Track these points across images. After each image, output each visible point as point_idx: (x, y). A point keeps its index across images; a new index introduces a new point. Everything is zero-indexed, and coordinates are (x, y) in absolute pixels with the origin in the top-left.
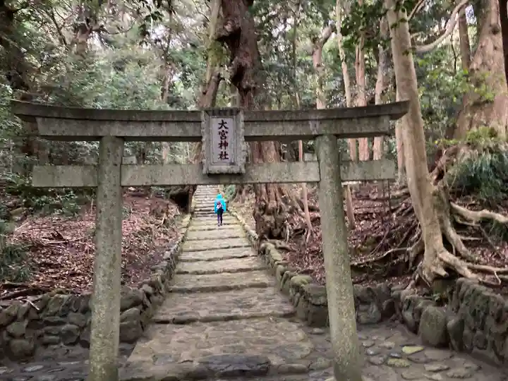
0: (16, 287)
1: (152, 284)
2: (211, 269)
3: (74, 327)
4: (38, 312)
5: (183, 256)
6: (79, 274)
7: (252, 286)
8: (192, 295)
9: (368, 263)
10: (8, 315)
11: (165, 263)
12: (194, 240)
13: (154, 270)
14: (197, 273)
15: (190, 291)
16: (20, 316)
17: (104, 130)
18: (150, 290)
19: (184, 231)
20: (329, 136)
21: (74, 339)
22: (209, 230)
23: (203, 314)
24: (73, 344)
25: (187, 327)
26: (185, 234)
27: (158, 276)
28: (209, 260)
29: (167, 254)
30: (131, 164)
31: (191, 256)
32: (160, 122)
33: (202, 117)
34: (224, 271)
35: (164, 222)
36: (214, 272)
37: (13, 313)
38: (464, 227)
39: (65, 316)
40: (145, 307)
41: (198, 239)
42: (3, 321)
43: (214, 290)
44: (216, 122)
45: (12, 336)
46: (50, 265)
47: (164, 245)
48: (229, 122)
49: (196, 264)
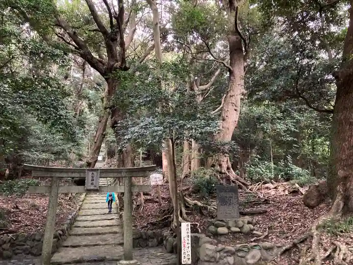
0: (3, 230)
1: (62, 231)
2: (92, 225)
3: (28, 247)
4: (14, 240)
5: (78, 219)
6: (29, 225)
7: (110, 233)
8: (81, 237)
9: (157, 221)
10: (3, 240)
11: (69, 221)
12: (86, 209)
13: (63, 225)
14: (85, 227)
15: (79, 235)
16: (7, 241)
17: (54, 175)
18: (61, 232)
19: (81, 203)
20: (128, 177)
21: (28, 252)
22: (96, 203)
23: (84, 243)
24: (28, 254)
25: (76, 249)
26: (81, 206)
27: (65, 227)
28: (93, 221)
29: (70, 217)
30: (62, 186)
31: (83, 218)
32: (72, 172)
33: (86, 171)
34: (99, 226)
35: (69, 199)
36: (93, 227)
37: (5, 240)
38: (189, 207)
39: (25, 242)
40: (59, 239)
41: (89, 209)
42: (1, 243)
43: (91, 234)
44: (90, 173)
45: (4, 249)
46: (15, 221)
47: (69, 212)
48: (95, 173)
49: (85, 222)
